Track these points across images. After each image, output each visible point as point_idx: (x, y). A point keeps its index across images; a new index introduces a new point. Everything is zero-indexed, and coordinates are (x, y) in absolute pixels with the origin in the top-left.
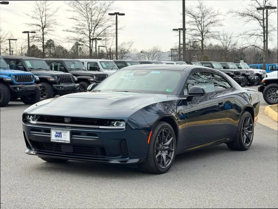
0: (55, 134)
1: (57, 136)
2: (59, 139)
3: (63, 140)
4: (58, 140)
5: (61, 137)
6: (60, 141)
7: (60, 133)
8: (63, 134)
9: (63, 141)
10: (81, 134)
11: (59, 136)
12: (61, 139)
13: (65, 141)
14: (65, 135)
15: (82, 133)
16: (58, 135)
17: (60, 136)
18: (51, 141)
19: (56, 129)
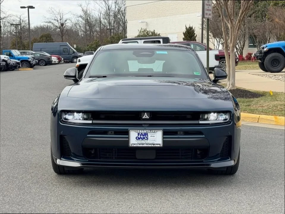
0: (137, 136)
1: (139, 139)
2: (143, 142)
3: (151, 142)
4: (142, 144)
5: (148, 139)
6: (145, 145)
7: (146, 134)
8: (149, 135)
9: (151, 144)
10: (178, 134)
11: (144, 138)
12: (147, 142)
13: (154, 144)
14: (154, 136)
15: (179, 132)
16: (142, 136)
17: (146, 138)
18: (130, 145)
19: (138, 129)
